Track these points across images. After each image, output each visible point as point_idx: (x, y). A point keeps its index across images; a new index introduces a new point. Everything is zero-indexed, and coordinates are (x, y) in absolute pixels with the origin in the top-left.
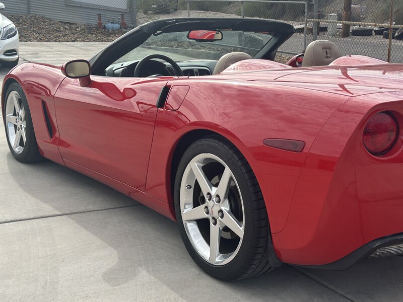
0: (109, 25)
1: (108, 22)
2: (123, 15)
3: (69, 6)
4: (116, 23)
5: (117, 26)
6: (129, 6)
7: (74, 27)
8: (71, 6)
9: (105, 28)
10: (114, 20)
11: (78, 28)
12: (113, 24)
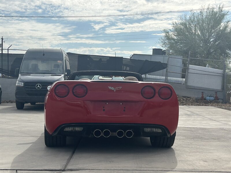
0: (208, 98)
1: (208, 96)
2: (216, 93)
3: (188, 88)
4: (212, 97)
5: (212, 98)
6: (222, 88)
7: (188, 99)
8: (189, 88)
9: (205, 99)
10: (211, 95)
11: (191, 99)
12: (210, 97)
